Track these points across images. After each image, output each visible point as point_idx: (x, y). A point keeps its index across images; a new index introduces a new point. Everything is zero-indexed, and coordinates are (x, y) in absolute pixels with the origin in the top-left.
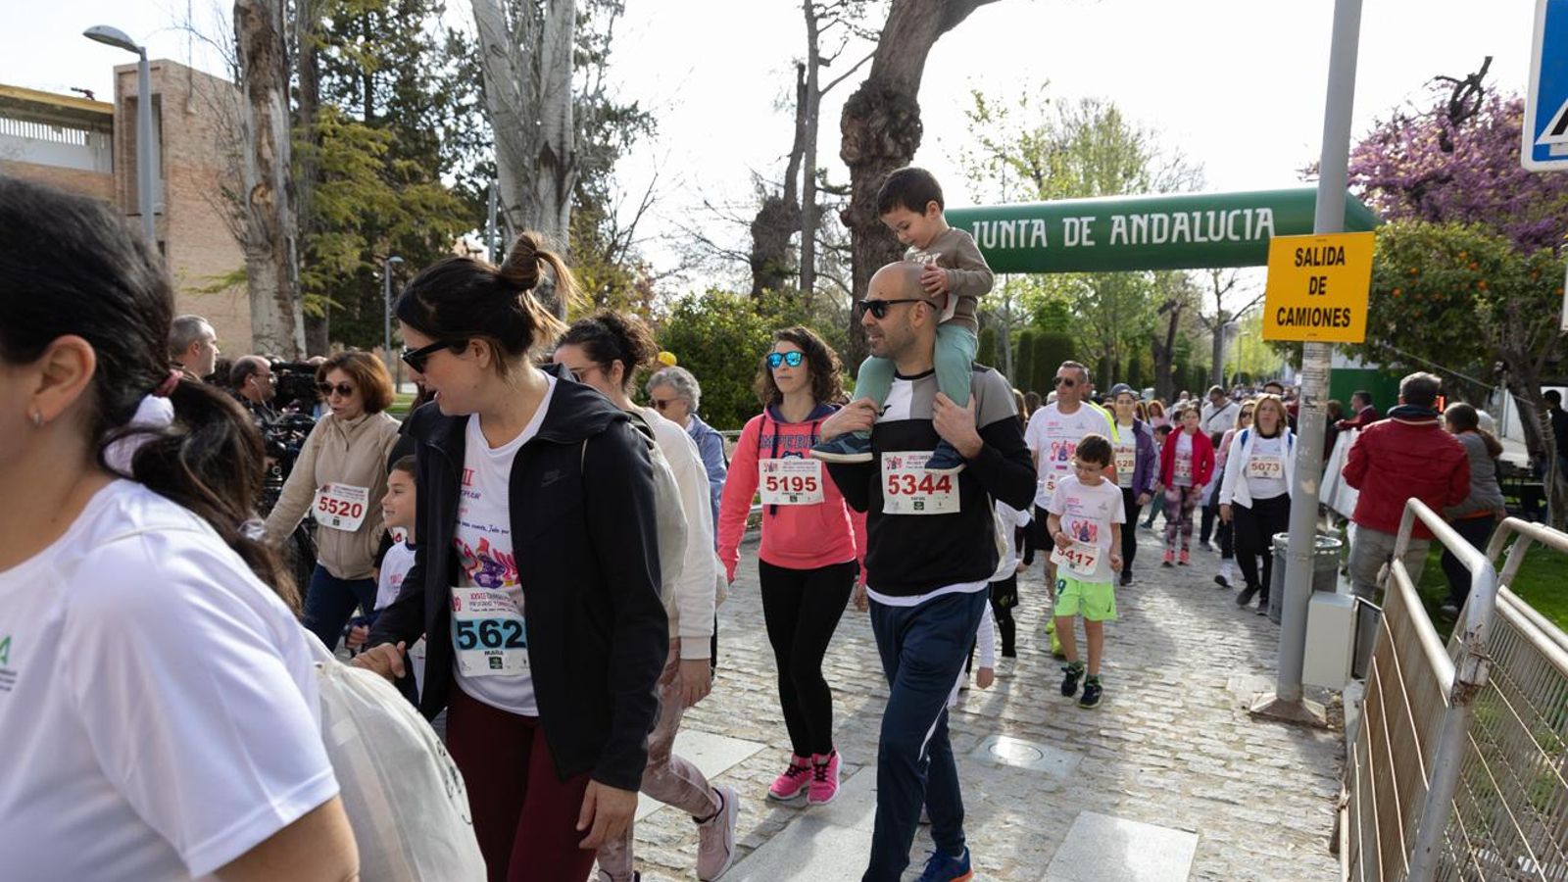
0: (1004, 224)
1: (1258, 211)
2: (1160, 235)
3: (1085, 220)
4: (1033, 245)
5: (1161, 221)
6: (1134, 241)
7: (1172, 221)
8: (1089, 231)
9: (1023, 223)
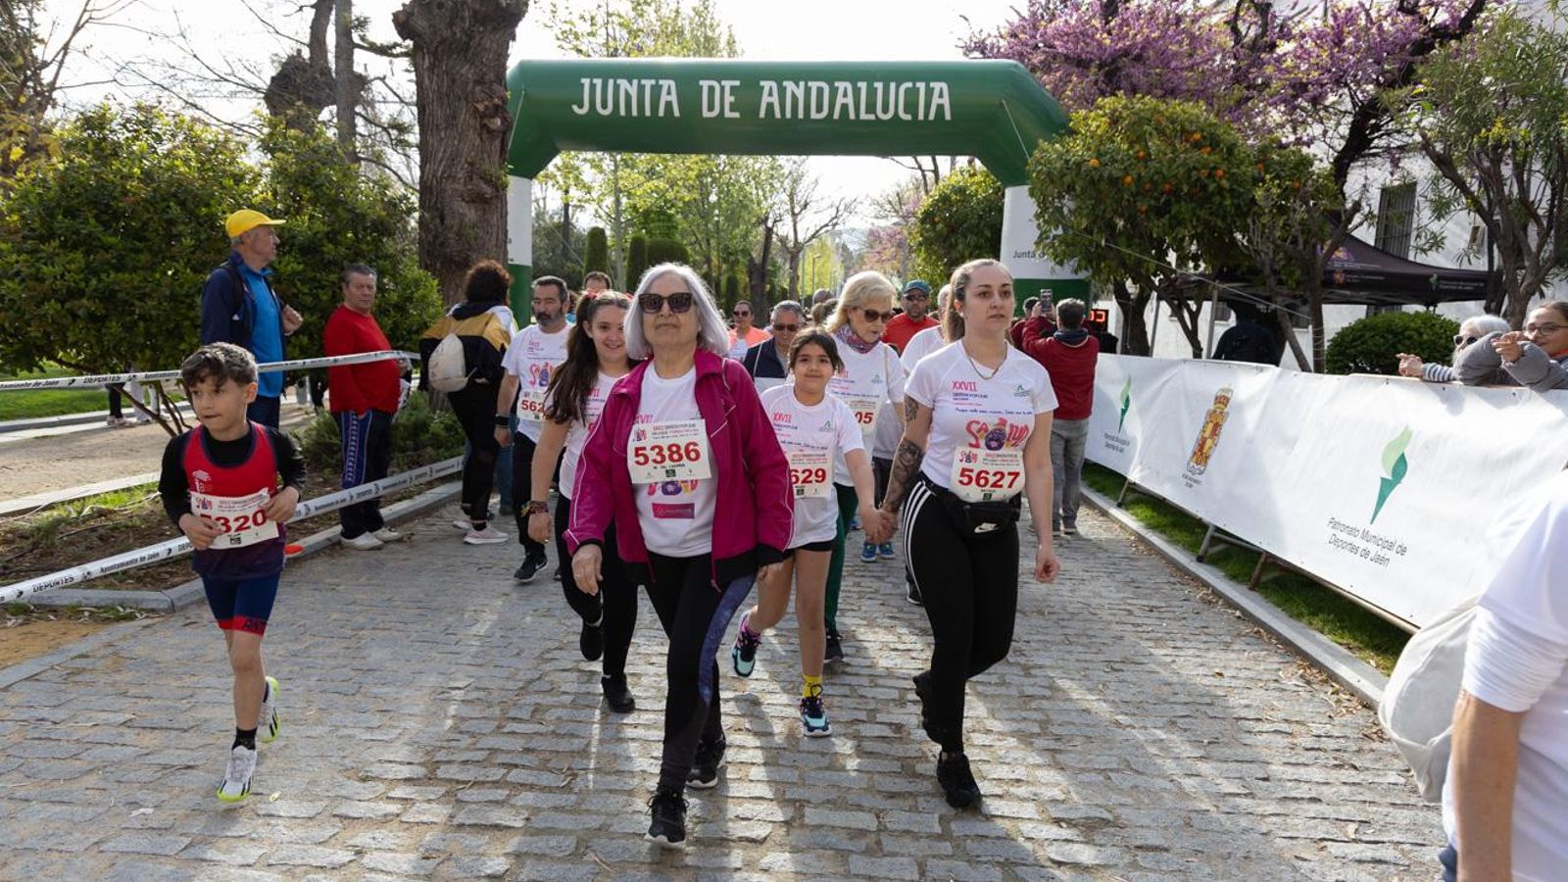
0: (623, 83)
1: (932, 85)
2: (819, 109)
3: (728, 84)
4: (661, 113)
5: (820, 91)
6: (788, 115)
7: (834, 92)
8: (732, 99)
9: (648, 83)
